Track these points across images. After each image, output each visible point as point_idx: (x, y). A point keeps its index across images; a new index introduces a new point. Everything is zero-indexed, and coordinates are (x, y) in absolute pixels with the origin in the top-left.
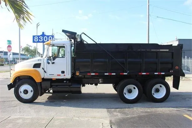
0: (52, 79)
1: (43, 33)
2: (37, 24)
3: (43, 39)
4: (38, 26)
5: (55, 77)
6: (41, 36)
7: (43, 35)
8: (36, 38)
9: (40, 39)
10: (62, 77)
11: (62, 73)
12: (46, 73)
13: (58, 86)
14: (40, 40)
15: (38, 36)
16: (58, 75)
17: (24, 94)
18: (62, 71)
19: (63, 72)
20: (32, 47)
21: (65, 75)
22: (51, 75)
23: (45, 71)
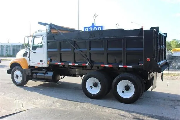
0: (35, 67)
2: (94, 15)
5: (37, 65)
7: (93, 26)
10: (41, 65)
15: (89, 28)
19: (41, 61)
23: (30, 60)
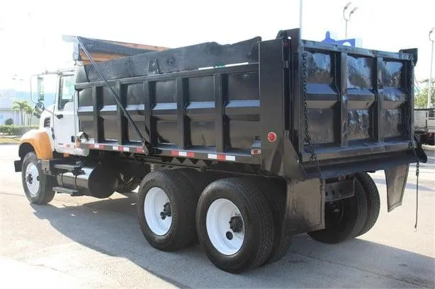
0: (63, 154)
5: (66, 151)
11: (72, 141)
12: (54, 139)
16: (67, 146)
18: (72, 137)
23: (53, 136)
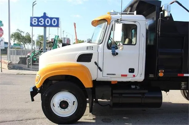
1: (45, 14)
2: (34, 3)
3: (44, 21)
4: (34, 5)
6: (42, 17)
7: (45, 16)
8: (35, 20)
9: (40, 21)
10: (130, 78)
11: (130, 72)
12: (101, 70)
13: (123, 95)
14: (40, 23)
15: (38, 18)
16: (122, 75)
17: (60, 108)
18: (130, 69)
19: (132, 71)
20: (24, 33)
21: (134, 76)
22: (110, 74)
